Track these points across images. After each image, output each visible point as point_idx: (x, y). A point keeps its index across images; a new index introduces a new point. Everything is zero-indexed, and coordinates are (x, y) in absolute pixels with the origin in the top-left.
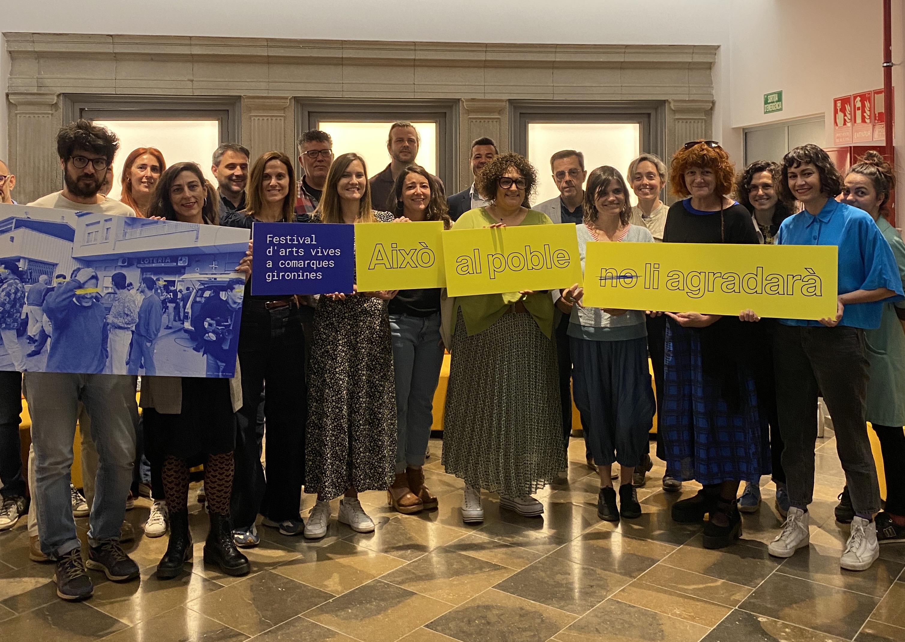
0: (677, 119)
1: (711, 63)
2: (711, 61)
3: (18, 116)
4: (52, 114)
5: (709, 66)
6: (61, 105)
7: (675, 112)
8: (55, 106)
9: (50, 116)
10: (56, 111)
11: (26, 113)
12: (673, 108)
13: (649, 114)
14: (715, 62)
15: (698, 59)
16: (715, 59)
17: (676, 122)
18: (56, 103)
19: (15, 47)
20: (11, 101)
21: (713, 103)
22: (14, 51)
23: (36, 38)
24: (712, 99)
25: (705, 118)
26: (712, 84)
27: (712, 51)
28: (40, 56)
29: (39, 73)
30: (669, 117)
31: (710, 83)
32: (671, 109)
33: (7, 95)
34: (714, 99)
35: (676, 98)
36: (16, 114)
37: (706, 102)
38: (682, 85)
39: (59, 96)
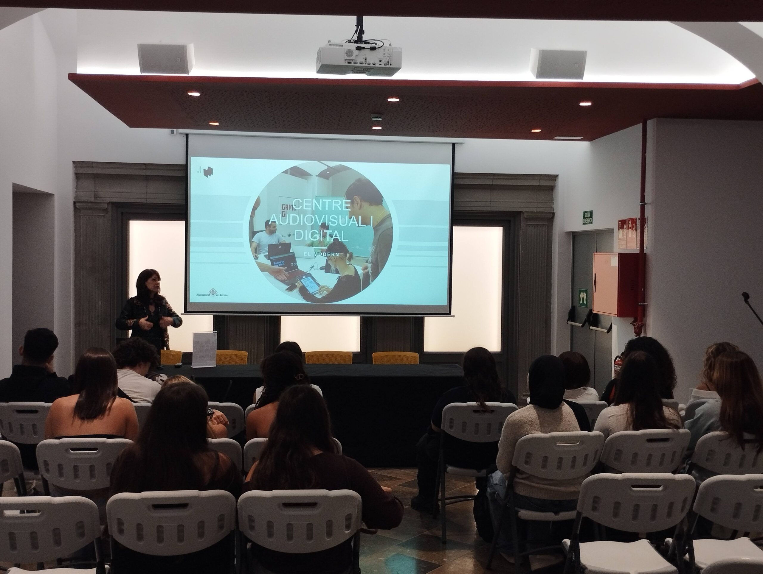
0: (529, 224)
1: (553, 186)
2: (553, 185)
3: (81, 217)
4: (104, 216)
5: (552, 188)
6: (110, 210)
7: (527, 219)
8: (106, 210)
9: (103, 217)
10: (106, 214)
11: (88, 215)
12: (525, 216)
13: (510, 221)
14: (555, 186)
15: (544, 183)
16: (555, 184)
17: (528, 227)
18: (107, 209)
19: (81, 171)
20: (78, 207)
21: (553, 214)
22: (78, 173)
23: (94, 165)
24: (553, 211)
25: (547, 224)
26: (553, 200)
27: (553, 178)
28: (96, 177)
29: (95, 188)
30: (523, 224)
31: (551, 200)
32: (524, 217)
33: (75, 203)
34: (554, 211)
35: (528, 210)
36: (80, 216)
37: (548, 213)
38: (533, 201)
39: (109, 203)
